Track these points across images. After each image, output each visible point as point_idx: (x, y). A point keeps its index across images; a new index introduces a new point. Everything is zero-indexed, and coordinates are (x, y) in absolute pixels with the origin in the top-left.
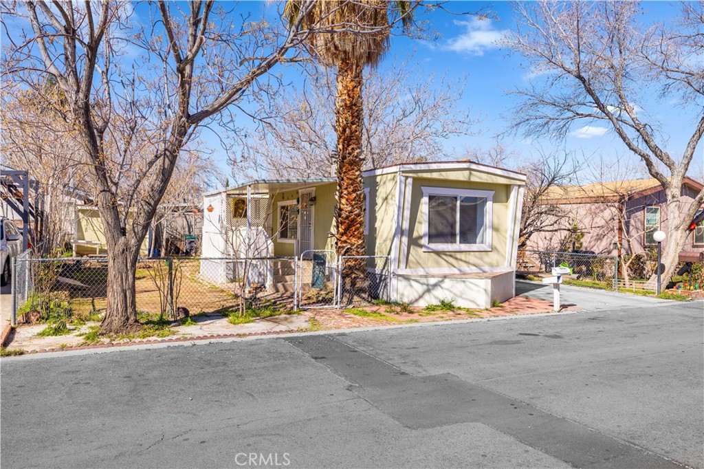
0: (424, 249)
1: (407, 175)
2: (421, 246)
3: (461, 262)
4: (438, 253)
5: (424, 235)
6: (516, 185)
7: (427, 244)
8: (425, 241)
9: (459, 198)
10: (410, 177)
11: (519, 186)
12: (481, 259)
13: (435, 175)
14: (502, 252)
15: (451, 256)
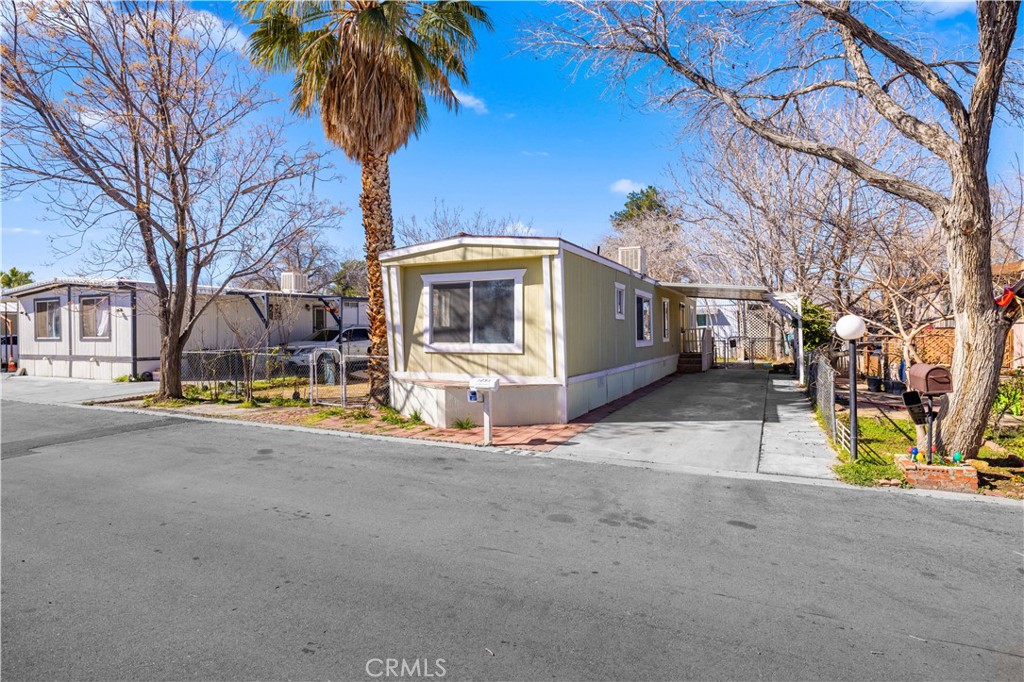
0: (425, 349)
1: (387, 264)
2: (422, 345)
3: (475, 367)
4: (444, 354)
5: (426, 331)
6: (545, 256)
7: (427, 342)
8: (426, 338)
9: (472, 284)
10: (393, 266)
11: (551, 257)
12: (507, 362)
13: (419, 260)
14: (541, 354)
15: (461, 357)
